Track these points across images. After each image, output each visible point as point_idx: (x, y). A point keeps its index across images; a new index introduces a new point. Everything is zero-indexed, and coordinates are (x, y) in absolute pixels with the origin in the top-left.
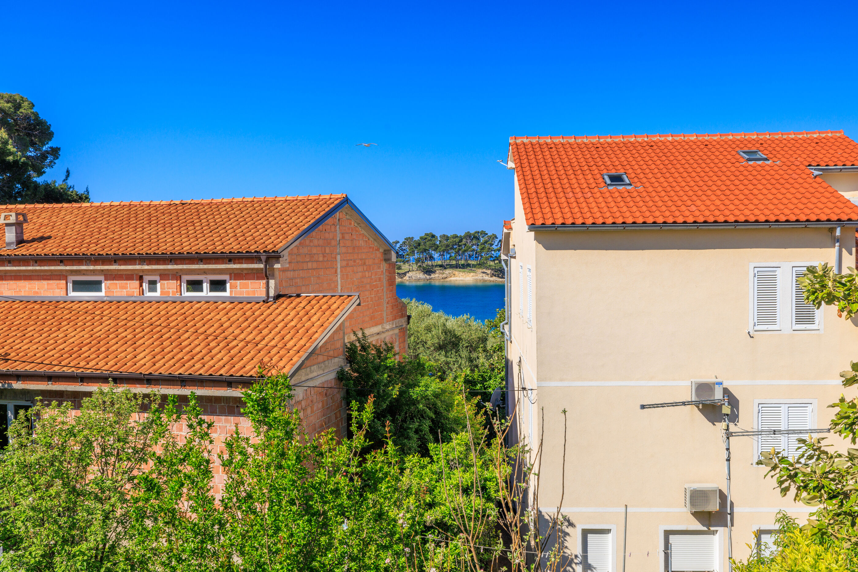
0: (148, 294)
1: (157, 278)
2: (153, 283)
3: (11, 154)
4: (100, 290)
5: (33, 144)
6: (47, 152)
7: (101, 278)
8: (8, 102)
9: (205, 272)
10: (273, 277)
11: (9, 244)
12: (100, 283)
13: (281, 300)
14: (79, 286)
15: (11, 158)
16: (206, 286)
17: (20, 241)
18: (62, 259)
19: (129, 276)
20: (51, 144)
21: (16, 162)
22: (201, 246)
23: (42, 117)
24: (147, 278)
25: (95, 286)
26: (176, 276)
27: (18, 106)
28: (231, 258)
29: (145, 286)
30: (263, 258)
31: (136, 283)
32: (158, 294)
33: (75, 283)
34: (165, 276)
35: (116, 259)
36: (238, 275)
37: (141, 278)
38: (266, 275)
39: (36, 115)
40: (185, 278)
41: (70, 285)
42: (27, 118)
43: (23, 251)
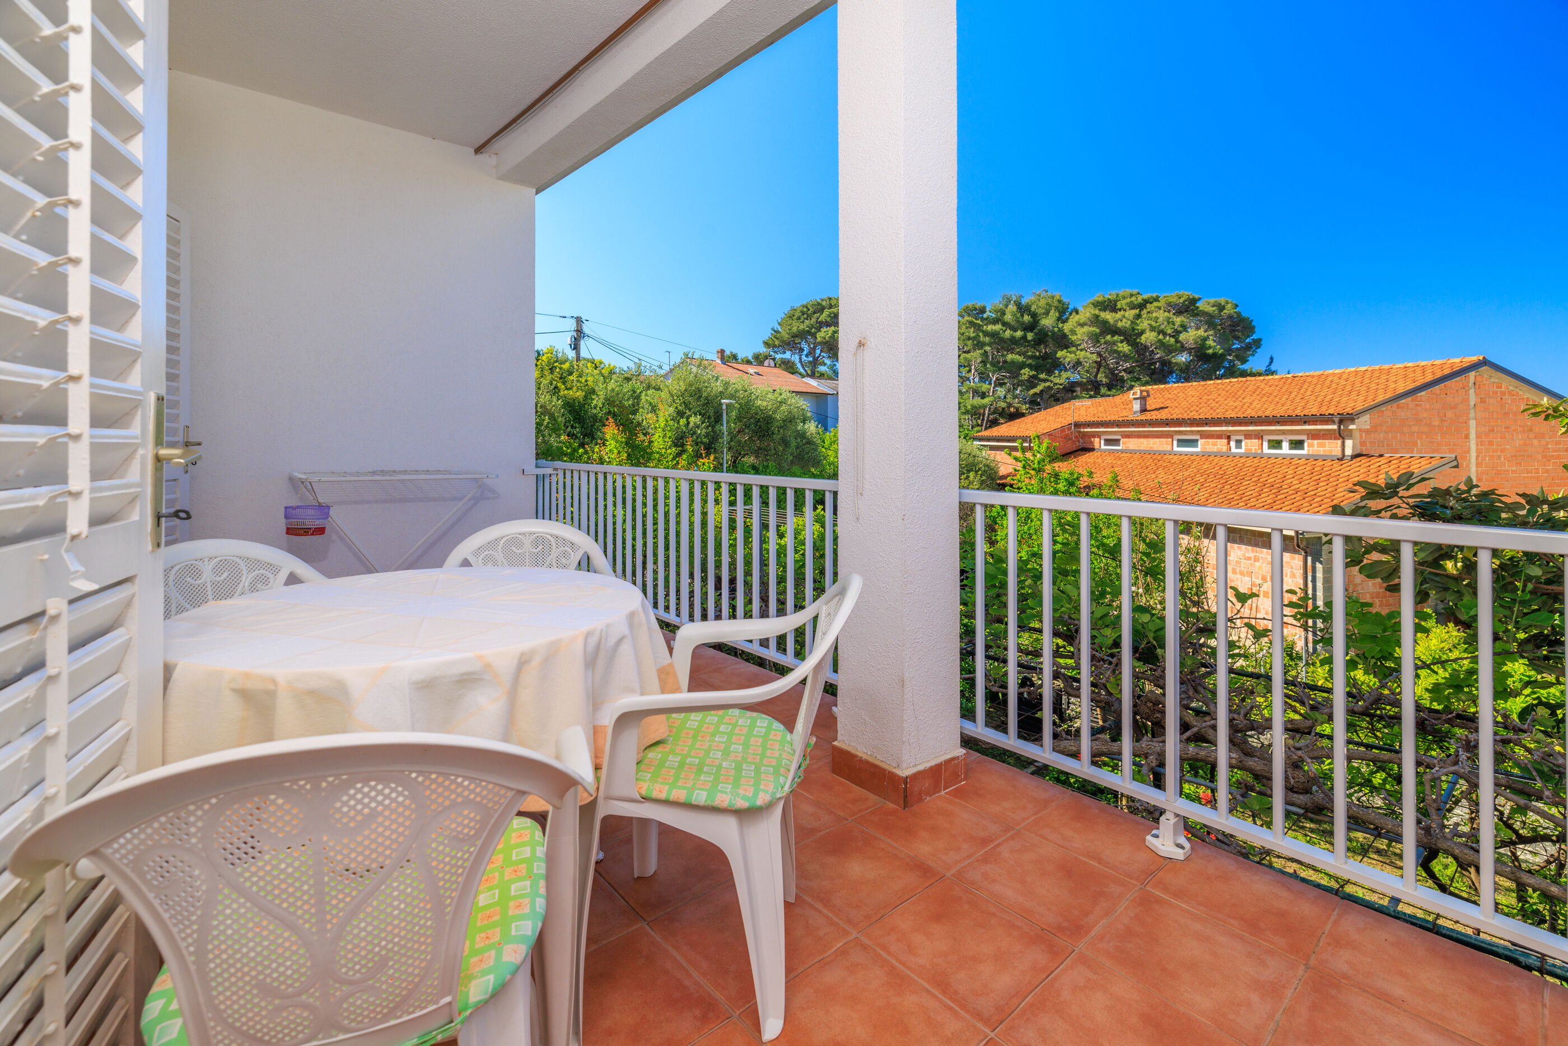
0: (1234, 450)
1: (1242, 437)
2: (1239, 442)
3: (1210, 347)
4: (1197, 446)
5: (1237, 338)
6: (1249, 343)
7: (1197, 437)
8: (1213, 306)
9: (1284, 432)
10: (1350, 437)
11: (1135, 413)
12: (1197, 441)
13: (1358, 459)
14: (1182, 443)
15: (1210, 351)
16: (1285, 445)
17: (1144, 410)
18: (1167, 423)
19: (1219, 436)
20: (1254, 337)
21: (1215, 354)
22: (1280, 411)
23: (1244, 314)
24: (1234, 438)
25: (1193, 443)
26: (1259, 436)
27: (1221, 308)
28: (1306, 420)
29: (1233, 444)
30: (1337, 420)
31: (1225, 441)
32: (1242, 450)
33: (1179, 441)
34: (1248, 436)
35: (1206, 422)
36: (1315, 435)
37: (1229, 438)
38: (1341, 436)
39: (1239, 314)
40: (1266, 438)
41: (1175, 443)
42: (1230, 317)
43: (1148, 416)
